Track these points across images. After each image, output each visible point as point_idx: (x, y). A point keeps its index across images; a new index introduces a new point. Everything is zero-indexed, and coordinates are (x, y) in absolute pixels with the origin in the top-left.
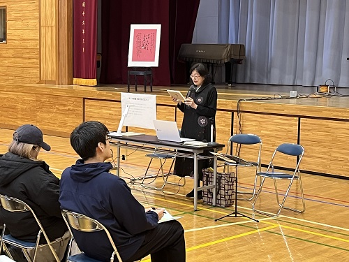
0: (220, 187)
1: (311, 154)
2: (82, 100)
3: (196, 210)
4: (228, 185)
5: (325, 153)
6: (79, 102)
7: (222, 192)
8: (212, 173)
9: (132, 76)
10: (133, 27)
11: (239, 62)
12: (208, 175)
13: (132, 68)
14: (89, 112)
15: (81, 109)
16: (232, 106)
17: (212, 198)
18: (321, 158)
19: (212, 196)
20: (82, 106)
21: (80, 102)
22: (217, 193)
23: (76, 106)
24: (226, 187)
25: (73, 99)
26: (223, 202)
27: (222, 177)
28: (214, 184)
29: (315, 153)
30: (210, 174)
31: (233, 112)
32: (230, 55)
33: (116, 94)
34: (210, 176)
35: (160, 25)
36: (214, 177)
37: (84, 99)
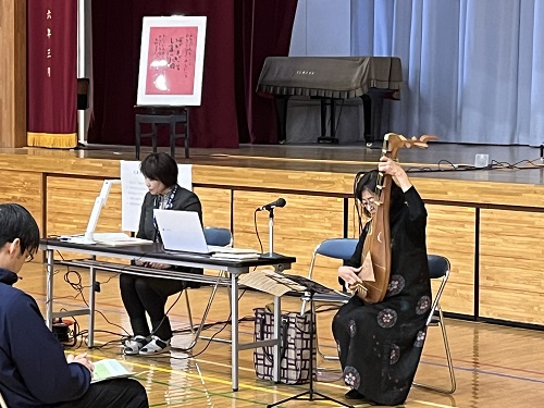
0: (286, 343)
1: (502, 284)
2: (39, 178)
3: (236, 390)
4: (303, 339)
5: (528, 281)
6: (33, 182)
7: (291, 354)
8: (272, 315)
9: (146, 127)
10: (149, 23)
11: (390, 95)
12: (264, 321)
13: (146, 110)
14: (57, 202)
15: (39, 197)
16: (345, 186)
17: (272, 366)
18: (522, 291)
19: (272, 361)
20: (40, 191)
21: (36, 182)
22: (282, 356)
23: (28, 190)
24: (299, 342)
25: (21, 177)
26: (293, 375)
27: (289, 322)
28: (276, 337)
29: (510, 281)
30: (268, 317)
31: (346, 197)
32: (369, 80)
33: (110, 165)
34: (268, 322)
35: (204, 19)
36: (276, 323)
37: (45, 175)
